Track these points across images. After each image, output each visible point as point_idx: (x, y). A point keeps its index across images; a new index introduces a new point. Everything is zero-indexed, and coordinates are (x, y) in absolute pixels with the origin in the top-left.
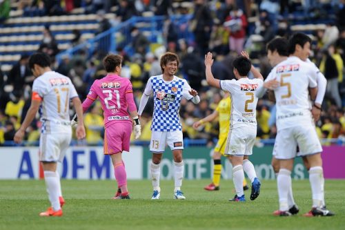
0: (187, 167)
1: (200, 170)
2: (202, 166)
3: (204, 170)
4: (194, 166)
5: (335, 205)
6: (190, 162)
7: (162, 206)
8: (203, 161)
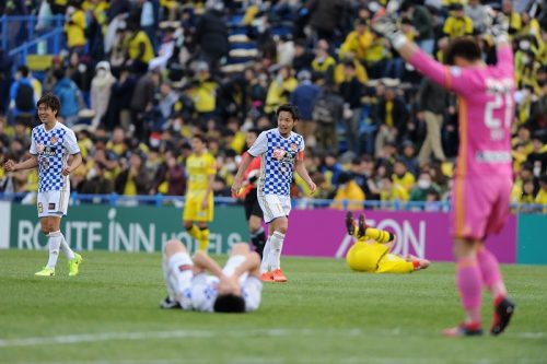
0: (74, 231)
1: (92, 238)
2: (96, 232)
3: (98, 238)
4: (85, 232)
5: (284, 292)
6: (80, 226)
7: (37, 288)
8: (98, 225)
